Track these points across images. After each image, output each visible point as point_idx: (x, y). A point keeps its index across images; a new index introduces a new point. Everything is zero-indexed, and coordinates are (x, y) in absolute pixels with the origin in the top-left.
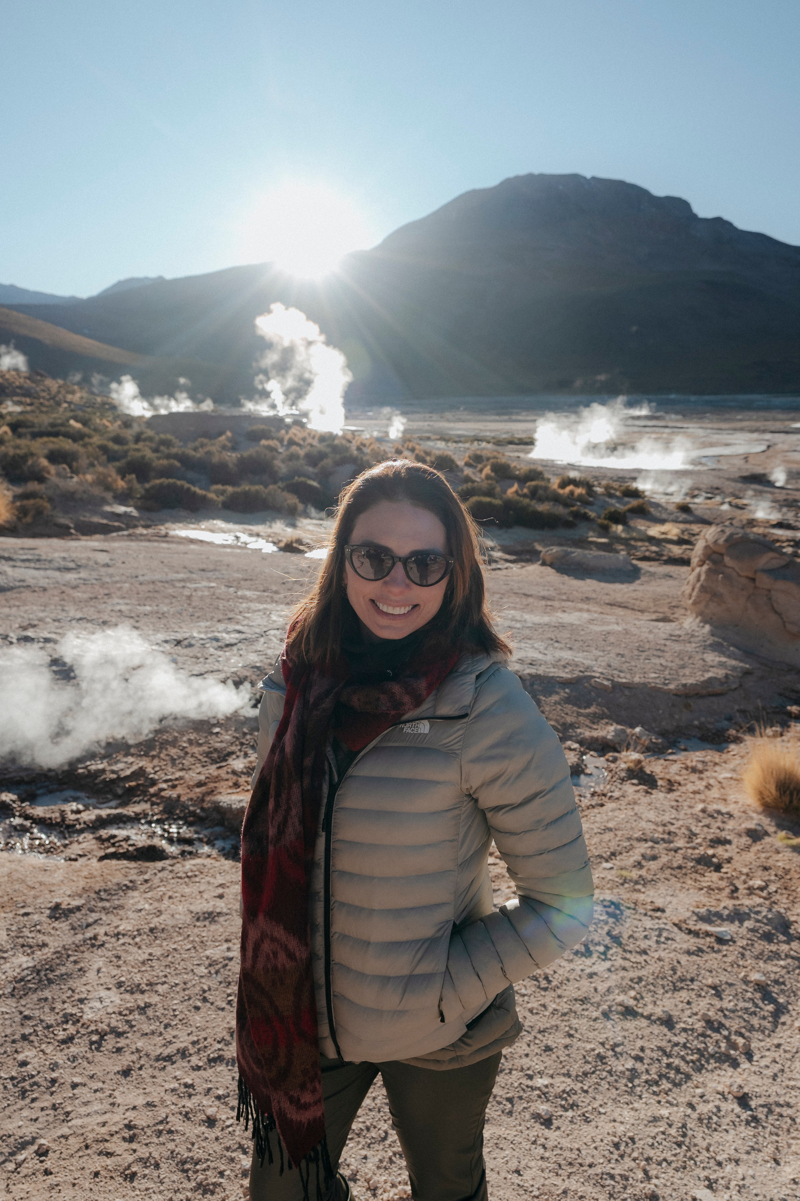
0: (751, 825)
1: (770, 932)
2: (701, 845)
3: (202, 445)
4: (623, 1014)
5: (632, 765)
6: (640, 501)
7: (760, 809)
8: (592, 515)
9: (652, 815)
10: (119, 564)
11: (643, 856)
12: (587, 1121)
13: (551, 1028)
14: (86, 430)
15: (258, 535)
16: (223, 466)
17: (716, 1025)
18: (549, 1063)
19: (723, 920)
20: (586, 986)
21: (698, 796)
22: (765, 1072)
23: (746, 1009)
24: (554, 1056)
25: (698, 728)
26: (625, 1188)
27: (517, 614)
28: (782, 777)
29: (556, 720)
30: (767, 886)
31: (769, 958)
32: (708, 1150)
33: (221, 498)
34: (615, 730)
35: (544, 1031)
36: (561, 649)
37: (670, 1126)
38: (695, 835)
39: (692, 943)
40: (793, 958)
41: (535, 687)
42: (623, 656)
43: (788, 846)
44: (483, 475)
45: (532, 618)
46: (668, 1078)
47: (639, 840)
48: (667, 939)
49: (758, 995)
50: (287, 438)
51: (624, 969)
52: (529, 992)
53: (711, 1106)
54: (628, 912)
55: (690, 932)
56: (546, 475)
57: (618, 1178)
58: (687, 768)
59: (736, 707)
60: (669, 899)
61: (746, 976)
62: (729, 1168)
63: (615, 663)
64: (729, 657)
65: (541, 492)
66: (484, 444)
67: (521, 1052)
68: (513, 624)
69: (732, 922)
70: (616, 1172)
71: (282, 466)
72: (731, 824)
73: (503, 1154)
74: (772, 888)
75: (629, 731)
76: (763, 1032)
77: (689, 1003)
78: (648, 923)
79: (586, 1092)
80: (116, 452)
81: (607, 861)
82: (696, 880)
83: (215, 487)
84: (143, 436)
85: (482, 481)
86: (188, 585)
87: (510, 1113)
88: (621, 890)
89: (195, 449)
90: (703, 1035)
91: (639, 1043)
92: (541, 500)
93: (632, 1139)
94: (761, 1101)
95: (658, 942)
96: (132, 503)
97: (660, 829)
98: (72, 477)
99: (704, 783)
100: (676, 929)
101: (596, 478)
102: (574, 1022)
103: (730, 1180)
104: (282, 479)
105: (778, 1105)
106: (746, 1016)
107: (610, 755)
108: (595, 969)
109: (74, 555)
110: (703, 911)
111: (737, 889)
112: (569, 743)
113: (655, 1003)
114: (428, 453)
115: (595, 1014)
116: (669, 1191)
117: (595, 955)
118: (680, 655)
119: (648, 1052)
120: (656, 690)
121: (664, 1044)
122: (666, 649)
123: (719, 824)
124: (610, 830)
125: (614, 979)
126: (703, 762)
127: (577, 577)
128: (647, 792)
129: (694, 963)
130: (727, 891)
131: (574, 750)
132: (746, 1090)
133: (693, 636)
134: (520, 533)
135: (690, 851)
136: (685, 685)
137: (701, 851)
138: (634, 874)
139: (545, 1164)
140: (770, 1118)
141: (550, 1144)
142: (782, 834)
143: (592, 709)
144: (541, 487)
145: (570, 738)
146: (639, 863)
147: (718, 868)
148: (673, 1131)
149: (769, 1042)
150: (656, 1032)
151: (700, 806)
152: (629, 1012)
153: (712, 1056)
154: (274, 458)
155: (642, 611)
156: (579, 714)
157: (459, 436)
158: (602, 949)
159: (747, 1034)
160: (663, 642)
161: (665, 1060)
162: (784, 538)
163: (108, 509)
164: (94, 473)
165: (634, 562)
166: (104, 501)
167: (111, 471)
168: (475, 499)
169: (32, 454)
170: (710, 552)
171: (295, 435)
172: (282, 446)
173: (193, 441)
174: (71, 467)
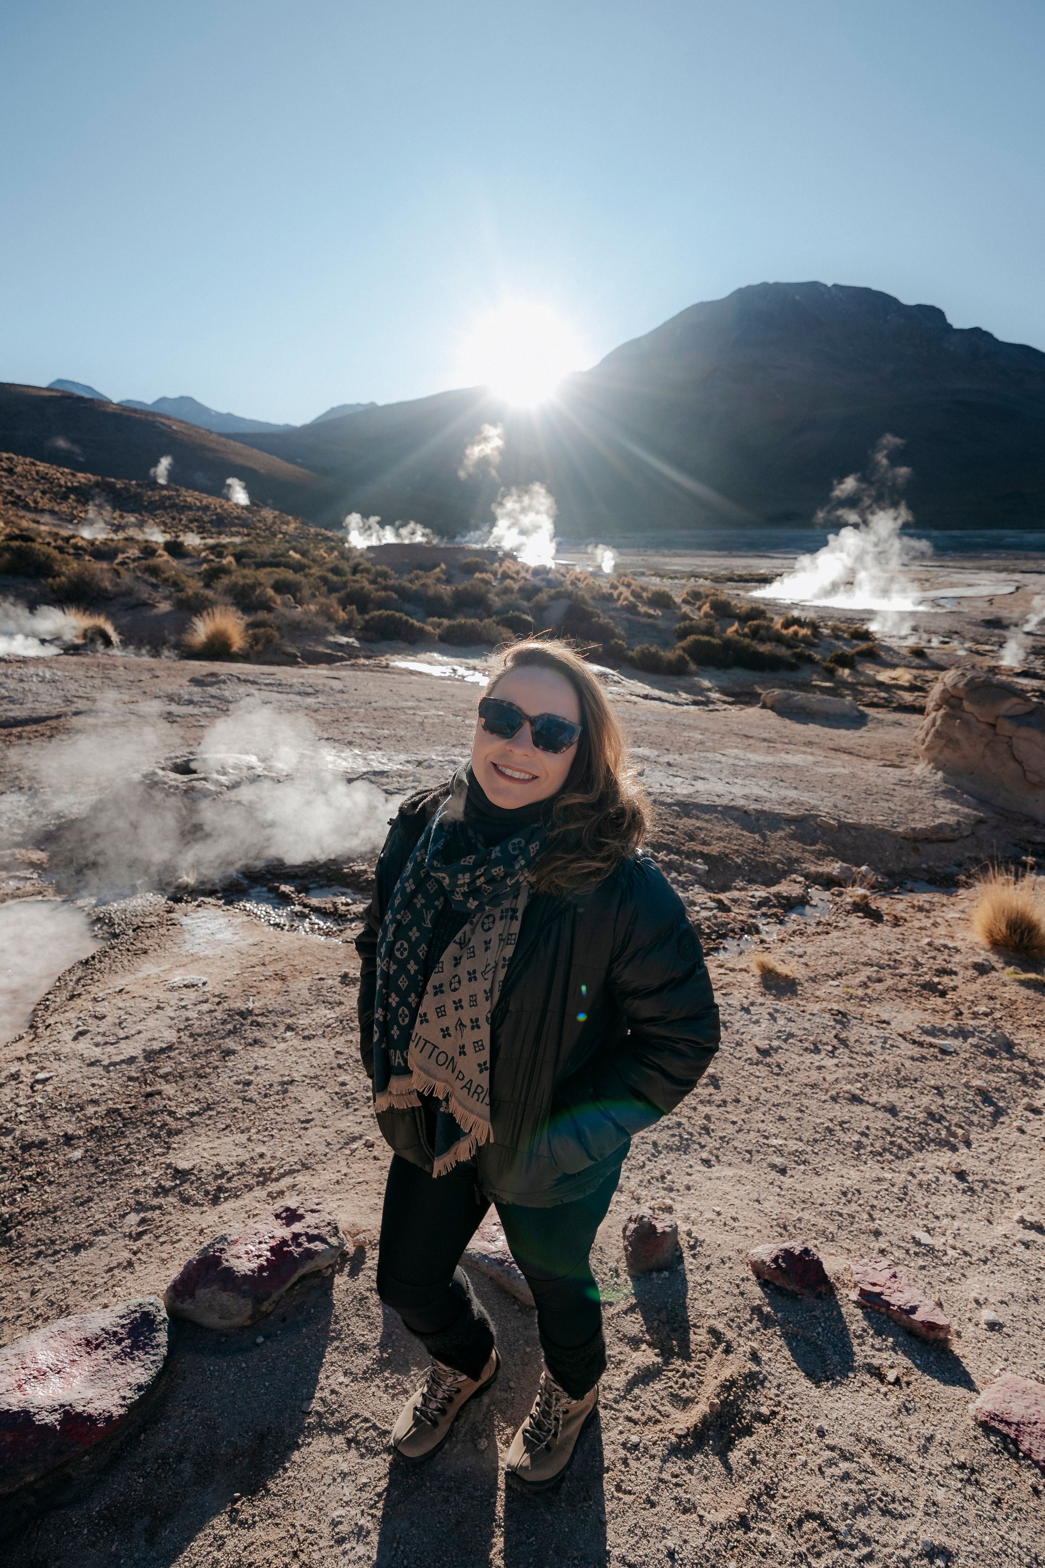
0: (979, 960)
1: (993, 1049)
2: (926, 973)
3: (418, 577)
4: (849, 1100)
5: (857, 899)
6: (871, 643)
7: (988, 947)
8: (817, 657)
9: (878, 945)
10: (352, 691)
11: (868, 977)
12: (817, 1174)
13: (785, 1103)
14: (305, 561)
15: (475, 669)
16: (438, 598)
17: (937, 1116)
18: (782, 1129)
19: (948, 1035)
20: (815, 1076)
21: (924, 932)
22: (982, 1157)
23: (967, 1108)
24: (787, 1125)
25: (927, 871)
26: (852, 1224)
27: (740, 753)
28: (1013, 916)
29: (781, 854)
30: (992, 1013)
31: (991, 1070)
32: (926, 1207)
33: (438, 631)
34: (841, 867)
35: (778, 1105)
36: (786, 788)
37: (893, 1186)
38: (921, 965)
39: (916, 1051)
40: (1015, 1072)
41: (761, 822)
42: (849, 798)
43: (1016, 980)
44: (702, 613)
45: (756, 758)
46: (891, 1153)
47: (865, 964)
48: (892, 1046)
49: (979, 1098)
50: (500, 571)
51: (851, 1065)
52: (763, 1075)
53: (930, 1176)
54: (854, 1022)
55: (914, 1042)
56: (769, 615)
57: (845, 1216)
58: (913, 907)
59: (967, 854)
60: (894, 1014)
61: (967, 1082)
62: (945, 1221)
63: (842, 804)
64: (962, 804)
65: (762, 632)
66: (702, 581)
67: (757, 1118)
68: (737, 762)
69: (956, 1037)
70: (844, 1212)
71: (497, 599)
72: (957, 958)
73: (744, 1188)
74: (997, 1015)
75: (854, 869)
76: (982, 1128)
77: (911, 1097)
78: (874, 1032)
79: (817, 1154)
80: (336, 583)
81: (833, 979)
82: (920, 1003)
83: (431, 620)
84: (361, 567)
85: (701, 619)
86: (418, 712)
87: (750, 1161)
88: (848, 1004)
89: (411, 581)
90: (925, 1123)
91: (865, 1123)
92: (763, 640)
93: (858, 1191)
94: (978, 1178)
95: (883, 1048)
96: (353, 634)
97: (886, 957)
98: (295, 608)
99: (931, 921)
100: (900, 1039)
101: (822, 618)
102: (805, 1102)
103: (946, 1230)
104: (497, 613)
105: (993, 1182)
106: (966, 1114)
107: (835, 889)
108: (823, 1063)
109: (311, 681)
110: (927, 1025)
111: (961, 1014)
112: (794, 876)
113: (880, 1095)
114: (644, 589)
115: (824, 1098)
116: (891, 1230)
117: (823, 1053)
118: (909, 800)
119: (873, 1131)
120: (884, 832)
121: (888, 1126)
122: (895, 793)
123: (946, 957)
124: (837, 954)
125: (841, 1073)
126: (930, 902)
127: (799, 721)
128: (873, 925)
129: (918, 1067)
130: (952, 1013)
131: (800, 882)
132: (964, 1168)
133: (924, 782)
134: (740, 675)
135: (915, 978)
136: (914, 829)
137: (927, 978)
138: (860, 992)
139: (781, 1200)
140: (985, 1191)
141: (785, 1186)
142: (1011, 969)
143: (818, 847)
144: (763, 627)
145: (795, 872)
146: (865, 984)
147: (943, 994)
148: (895, 1190)
149: (987, 1136)
150: (881, 1116)
151: (927, 940)
152: (855, 1099)
153: (933, 1141)
154: (488, 592)
155: (868, 758)
156: (804, 850)
157: (675, 572)
158: (830, 1048)
159: (967, 1127)
160: (892, 787)
161: (888, 1138)
162: (1029, 688)
163: (331, 639)
164: (315, 604)
165: (861, 708)
166: (327, 631)
167: (333, 602)
168: (691, 638)
169: (260, 584)
170: (948, 696)
171: (508, 567)
172: (496, 579)
173: (408, 573)
174: (295, 597)
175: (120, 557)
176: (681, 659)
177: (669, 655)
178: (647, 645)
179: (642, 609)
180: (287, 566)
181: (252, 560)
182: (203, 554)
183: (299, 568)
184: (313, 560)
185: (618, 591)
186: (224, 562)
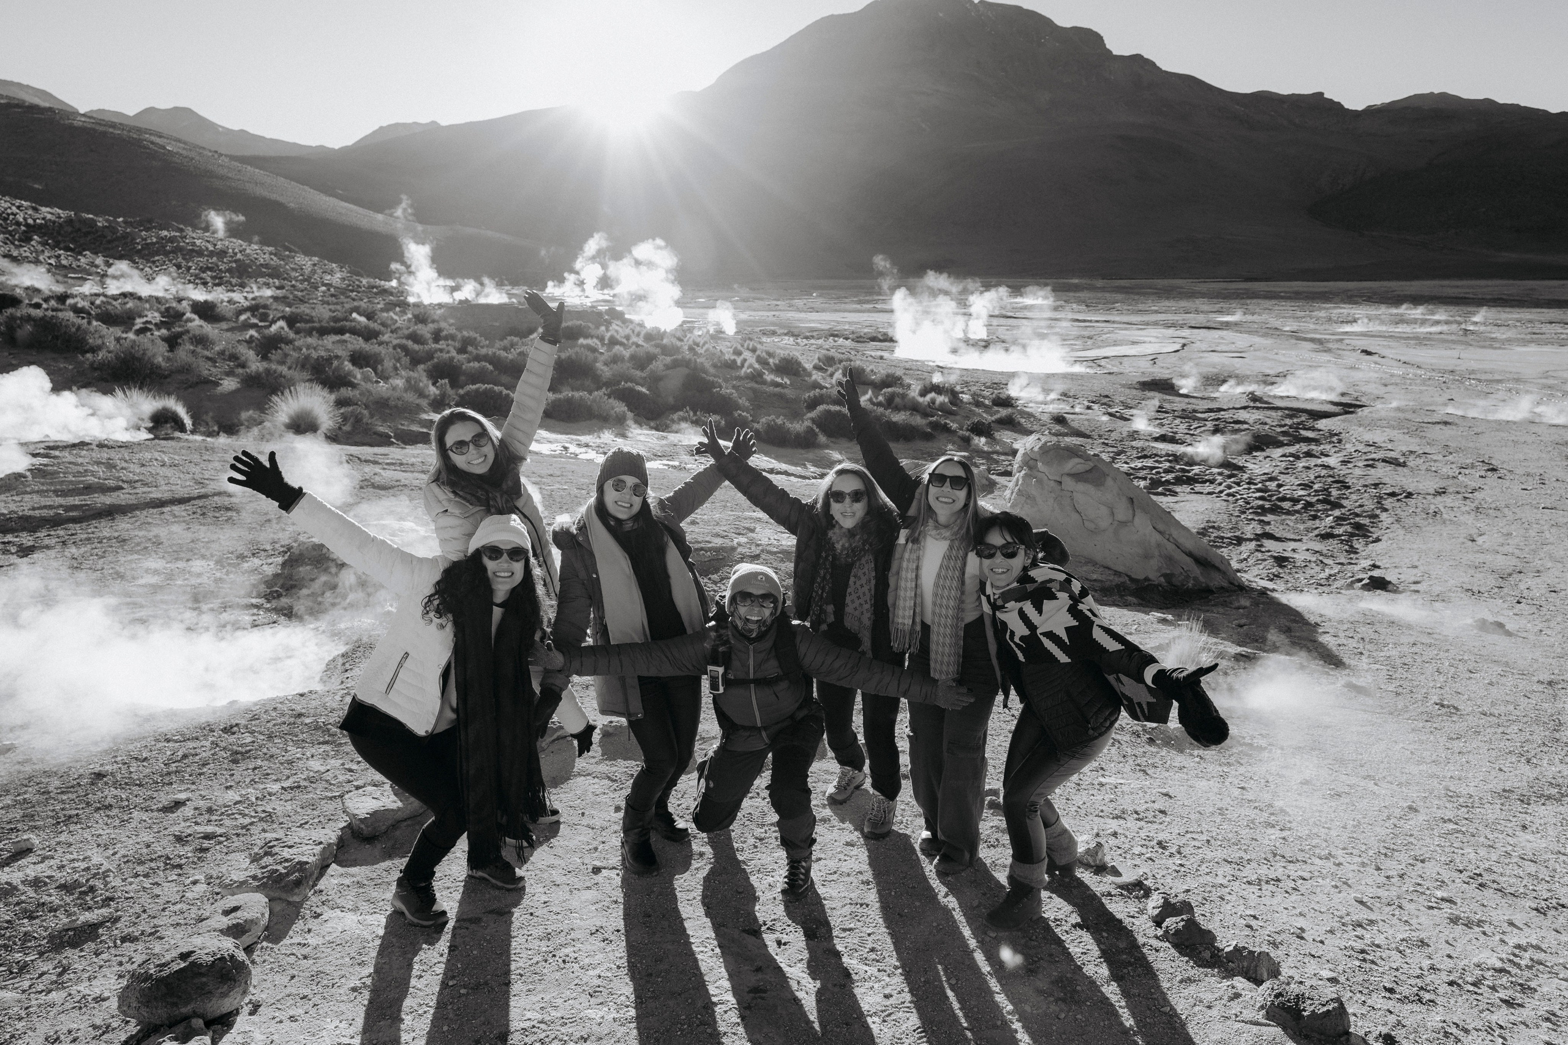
3: (512, 345)
6: (1011, 410)
8: (954, 426)
14: (373, 325)
15: (587, 446)
44: (834, 381)
50: (608, 335)
56: (907, 380)
65: (897, 400)
66: (841, 341)
71: (605, 368)
80: (417, 352)
84: (444, 333)
89: (505, 349)
92: (897, 409)
98: (377, 382)
101: (966, 384)
104: (607, 384)
114: (770, 355)
144: (898, 395)
154: (595, 360)
157: (812, 330)
162: (1164, 453)
163: (425, 416)
164: (402, 377)
165: (994, 477)
166: (419, 409)
167: (420, 374)
168: (821, 408)
169: (337, 357)
170: (1028, 459)
171: (617, 331)
172: (603, 344)
173: (501, 340)
174: (375, 370)
176: (810, 431)
177: (798, 427)
178: (773, 417)
179: (769, 377)
180: (354, 332)
181: (308, 325)
182: (243, 317)
183: (369, 335)
184: (383, 324)
185: (742, 357)
186: (274, 328)
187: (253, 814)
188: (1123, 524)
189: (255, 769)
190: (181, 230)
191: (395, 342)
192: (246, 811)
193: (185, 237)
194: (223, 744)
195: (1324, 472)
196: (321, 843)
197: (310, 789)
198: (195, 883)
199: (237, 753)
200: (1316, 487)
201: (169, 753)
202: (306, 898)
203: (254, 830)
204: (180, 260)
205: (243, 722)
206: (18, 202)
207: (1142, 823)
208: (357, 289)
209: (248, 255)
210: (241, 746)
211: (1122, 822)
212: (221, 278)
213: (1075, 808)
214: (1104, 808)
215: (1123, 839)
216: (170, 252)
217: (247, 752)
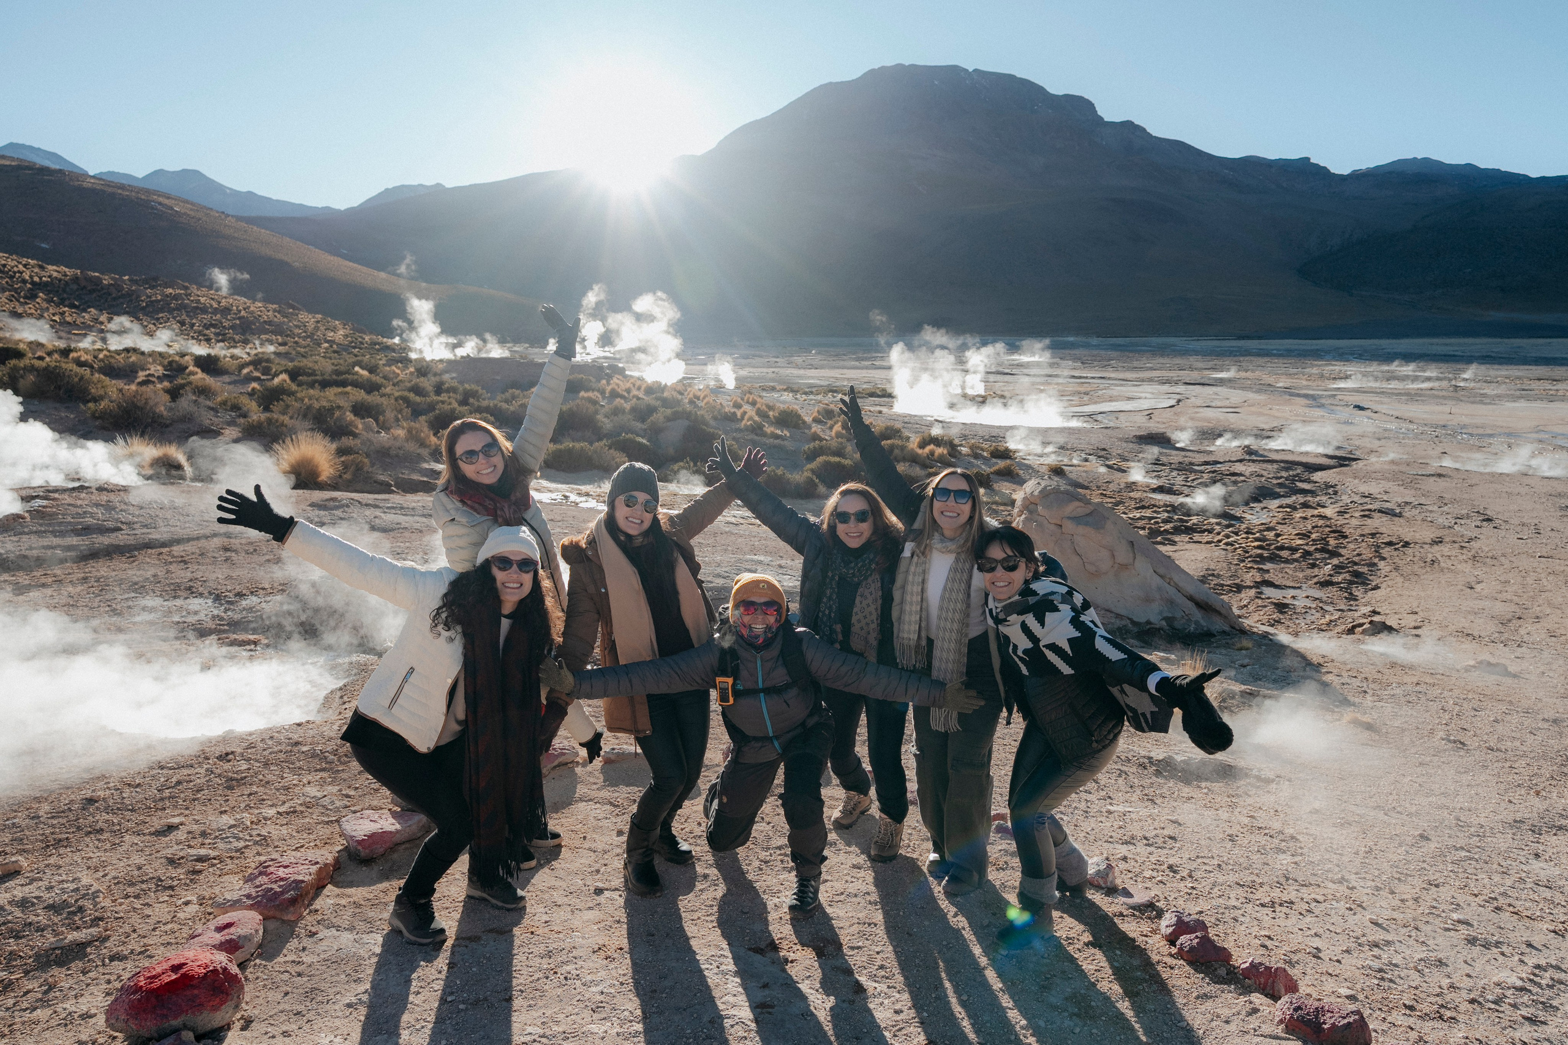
3: (514, 397)
6: (1009, 462)
14: (374, 378)
15: (587, 495)
44: (833, 433)
50: (609, 389)
56: (906, 433)
65: (896, 452)
71: (606, 420)
80: (419, 404)
84: (446, 386)
85: (832, 439)
89: (507, 401)
98: (379, 433)
101: (962, 436)
104: (608, 436)
114: (770, 408)
144: (897, 446)
154: (596, 412)
157: (811, 386)
163: (426, 466)
164: (403, 428)
166: (420, 458)
167: (422, 424)
168: (821, 459)
169: (339, 407)
170: (1028, 503)
171: (618, 385)
172: (604, 398)
173: (503, 393)
174: (376, 420)
175: (141, 376)
176: (810, 483)
177: (797, 477)
179: (769, 429)
180: (356, 384)
181: (310, 378)
182: (245, 371)
183: (371, 388)
184: (385, 377)
185: (742, 410)
186: (276, 381)
187: (248, 838)
188: (1124, 567)
189: (251, 794)
190: (186, 288)
191: (397, 394)
192: (241, 835)
193: (190, 295)
194: (218, 771)
195: (1321, 522)
196: (317, 863)
197: (306, 814)
198: (187, 903)
199: (232, 779)
200: (1314, 536)
201: (162, 779)
202: (301, 917)
203: (248, 853)
204: (184, 317)
205: (239, 750)
206: (24, 261)
207: (1152, 849)
208: (359, 345)
209: (252, 313)
210: (237, 772)
211: (1131, 847)
212: (224, 335)
213: (1084, 834)
214: (1113, 834)
215: (1133, 863)
216: (174, 310)
217: (242, 779)
